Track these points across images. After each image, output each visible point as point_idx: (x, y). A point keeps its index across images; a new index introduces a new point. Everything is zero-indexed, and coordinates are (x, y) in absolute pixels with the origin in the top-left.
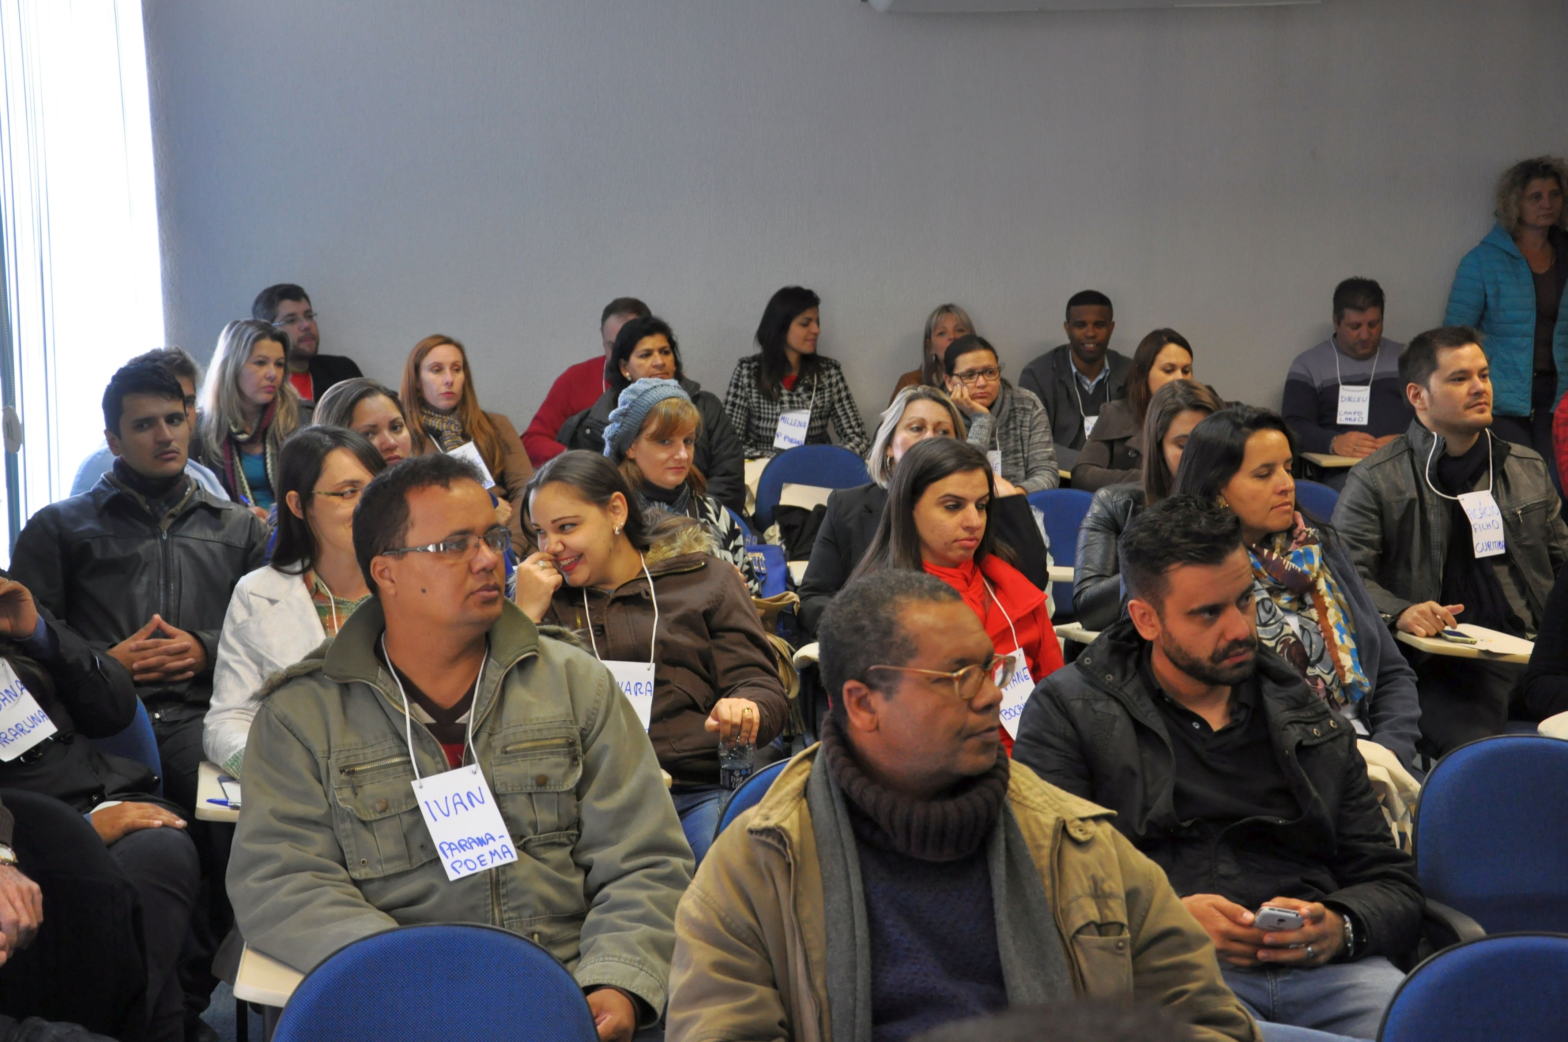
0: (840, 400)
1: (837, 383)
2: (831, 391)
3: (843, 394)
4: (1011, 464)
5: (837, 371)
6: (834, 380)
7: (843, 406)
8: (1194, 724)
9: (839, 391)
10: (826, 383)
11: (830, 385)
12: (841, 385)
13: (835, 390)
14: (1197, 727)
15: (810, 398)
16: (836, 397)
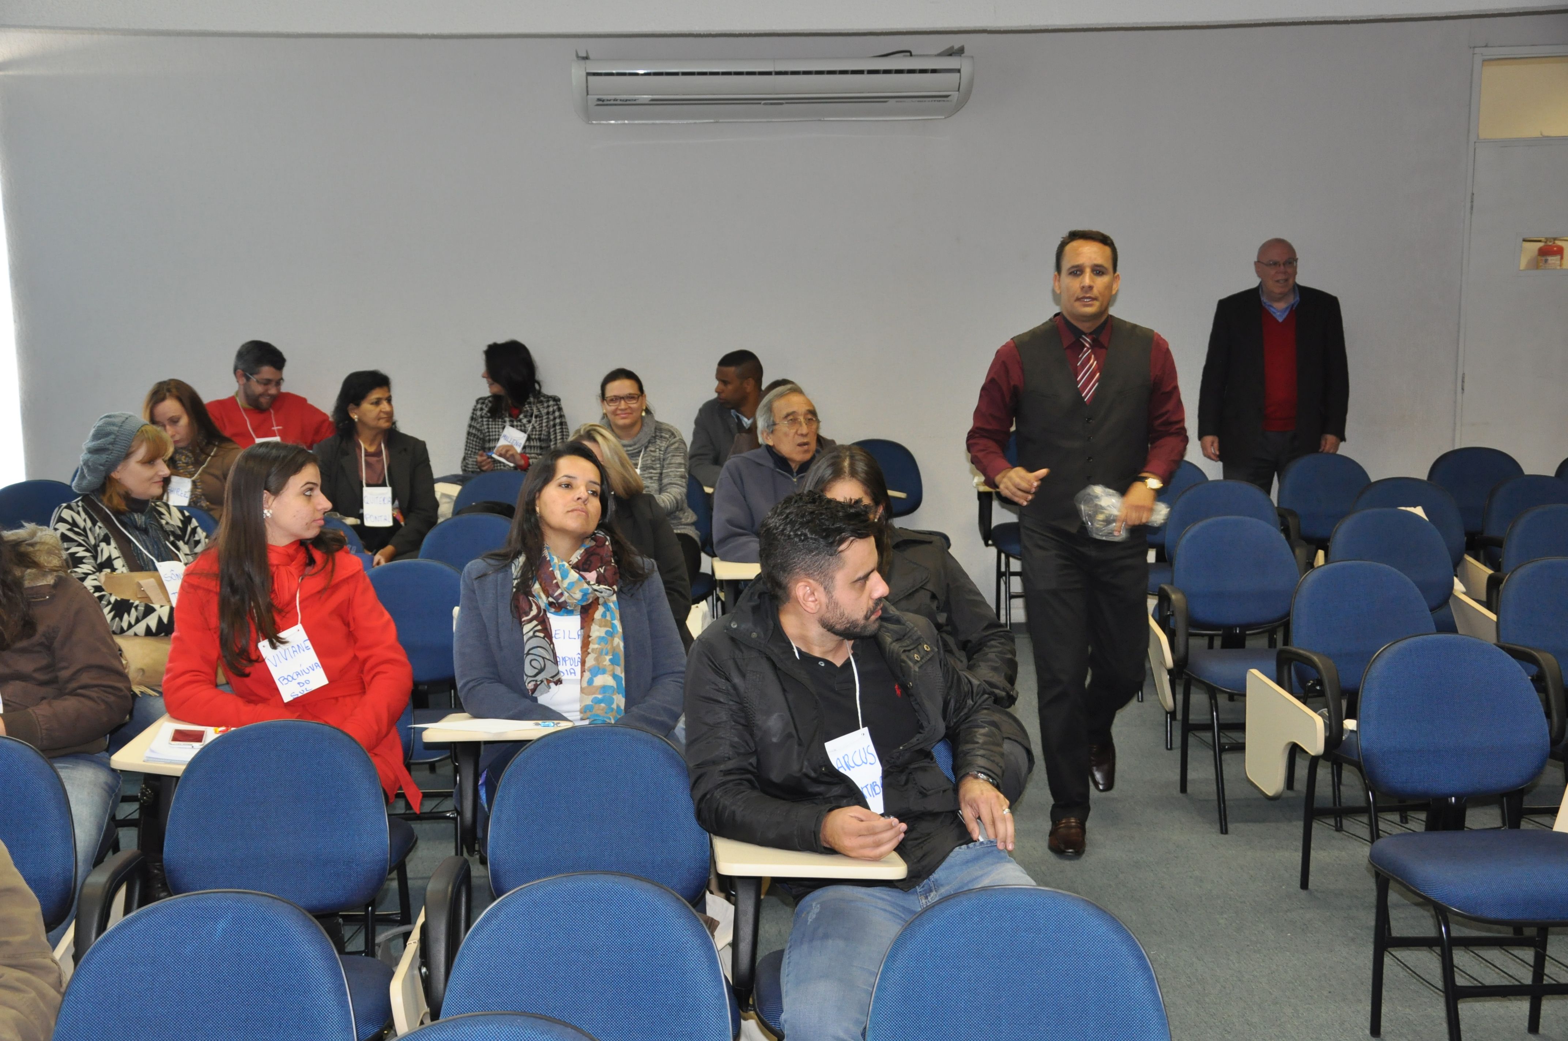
0: (554, 426)
1: (554, 412)
2: (548, 418)
3: (558, 421)
4: (647, 478)
5: (555, 403)
6: (551, 409)
7: (555, 430)
8: (820, 663)
9: (555, 419)
10: (544, 411)
11: (548, 413)
12: (557, 414)
13: (551, 417)
14: (823, 665)
15: (529, 422)
16: (552, 423)
